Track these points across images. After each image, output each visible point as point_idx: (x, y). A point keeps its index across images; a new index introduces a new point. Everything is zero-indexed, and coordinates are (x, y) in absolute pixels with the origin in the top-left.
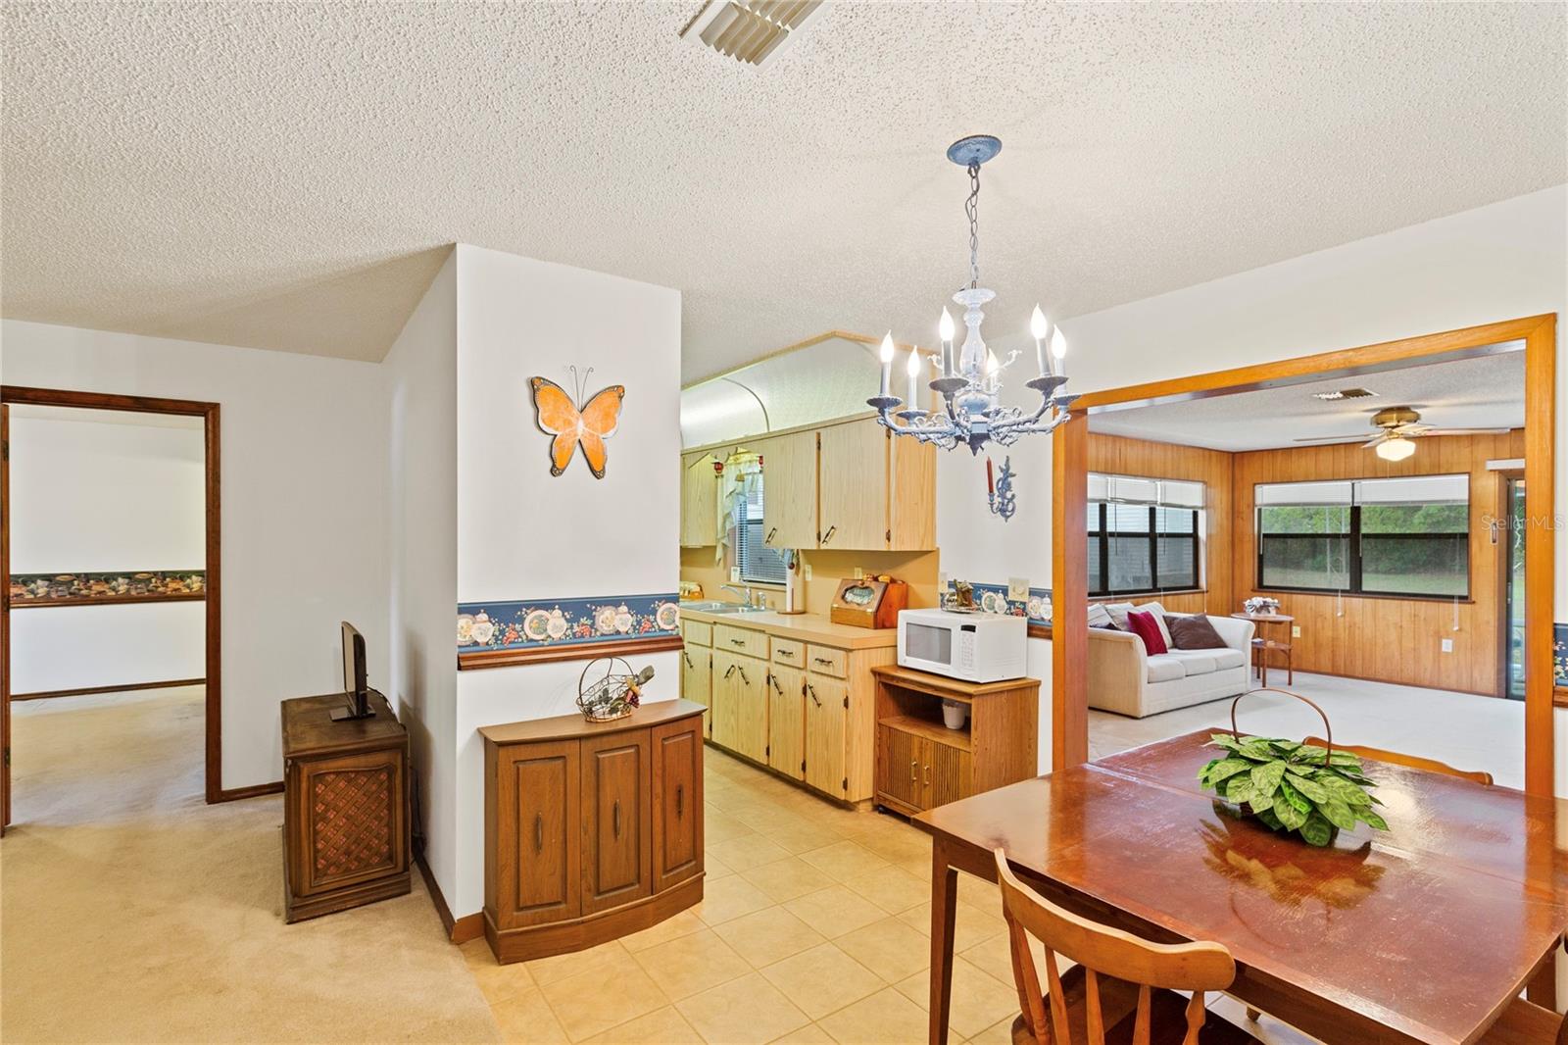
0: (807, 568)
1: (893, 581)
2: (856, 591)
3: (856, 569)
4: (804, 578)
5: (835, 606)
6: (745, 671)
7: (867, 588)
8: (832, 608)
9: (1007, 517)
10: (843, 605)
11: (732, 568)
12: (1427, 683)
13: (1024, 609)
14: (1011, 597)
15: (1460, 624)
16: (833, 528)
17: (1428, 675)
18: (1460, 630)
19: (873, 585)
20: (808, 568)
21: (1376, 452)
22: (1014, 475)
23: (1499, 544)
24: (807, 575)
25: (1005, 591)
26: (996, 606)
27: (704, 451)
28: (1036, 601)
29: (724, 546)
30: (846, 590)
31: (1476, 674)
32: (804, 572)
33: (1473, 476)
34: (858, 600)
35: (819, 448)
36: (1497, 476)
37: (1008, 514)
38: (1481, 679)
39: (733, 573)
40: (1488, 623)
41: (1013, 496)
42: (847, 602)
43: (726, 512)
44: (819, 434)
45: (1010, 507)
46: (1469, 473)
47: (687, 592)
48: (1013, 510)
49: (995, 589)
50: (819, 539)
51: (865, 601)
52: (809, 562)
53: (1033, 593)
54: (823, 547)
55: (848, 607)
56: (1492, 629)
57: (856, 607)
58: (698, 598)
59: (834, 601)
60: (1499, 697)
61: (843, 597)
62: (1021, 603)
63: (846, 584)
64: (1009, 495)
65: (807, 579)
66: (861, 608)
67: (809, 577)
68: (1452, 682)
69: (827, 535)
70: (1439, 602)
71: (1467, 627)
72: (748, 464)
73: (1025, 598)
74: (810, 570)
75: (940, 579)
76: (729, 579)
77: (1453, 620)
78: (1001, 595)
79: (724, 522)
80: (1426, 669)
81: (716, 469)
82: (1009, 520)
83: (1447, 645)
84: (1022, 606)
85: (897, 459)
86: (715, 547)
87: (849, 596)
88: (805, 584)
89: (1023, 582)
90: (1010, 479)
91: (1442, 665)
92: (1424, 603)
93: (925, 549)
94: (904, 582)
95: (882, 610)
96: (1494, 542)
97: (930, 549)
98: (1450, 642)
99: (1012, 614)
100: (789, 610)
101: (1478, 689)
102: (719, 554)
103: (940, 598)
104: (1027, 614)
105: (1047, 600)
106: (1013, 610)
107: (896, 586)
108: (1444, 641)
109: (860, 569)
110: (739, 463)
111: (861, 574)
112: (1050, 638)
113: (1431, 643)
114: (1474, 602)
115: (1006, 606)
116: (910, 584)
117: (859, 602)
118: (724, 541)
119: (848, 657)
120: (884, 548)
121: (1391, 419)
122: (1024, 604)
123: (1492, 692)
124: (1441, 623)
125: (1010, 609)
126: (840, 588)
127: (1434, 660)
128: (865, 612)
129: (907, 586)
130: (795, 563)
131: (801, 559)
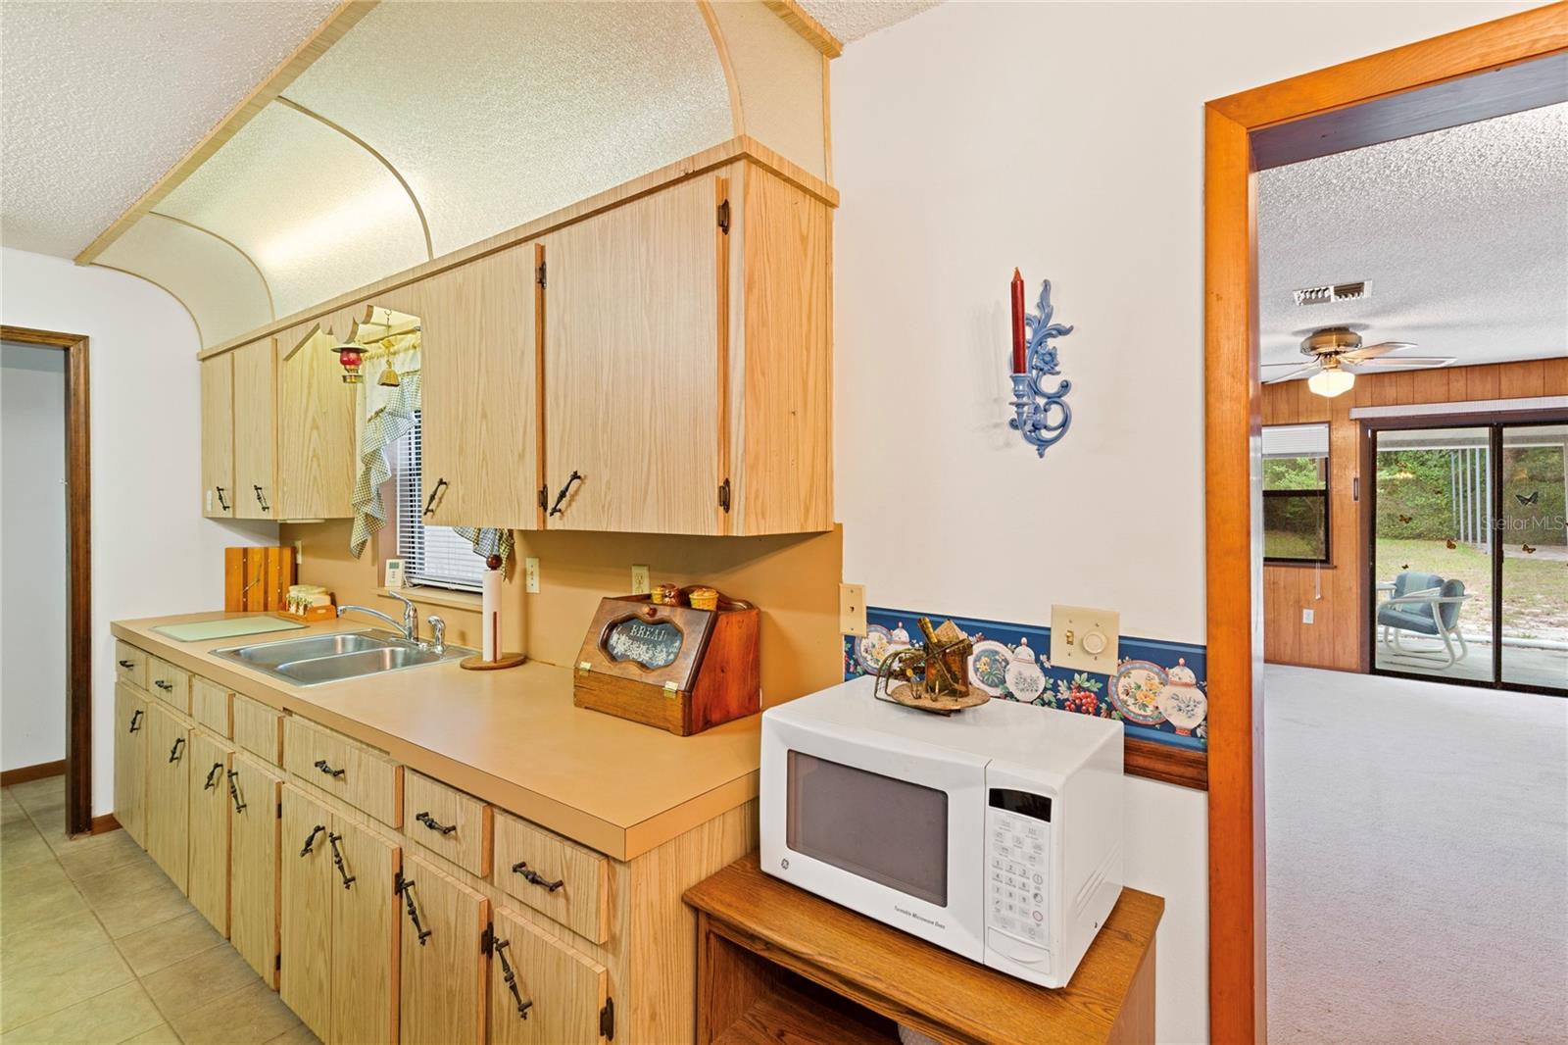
0: (528, 563)
1: (724, 604)
2: (636, 629)
3: (635, 571)
4: (524, 586)
5: (586, 665)
6: (346, 847)
7: (662, 622)
8: (577, 670)
9: (1042, 444)
10: (605, 666)
11: (388, 561)
12: (1287, 659)
13: (1103, 694)
14: (1059, 657)
15: (1322, 593)
16: (575, 476)
17: (1288, 650)
18: (1322, 598)
19: (679, 617)
20: (531, 565)
21: (1307, 387)
22: (1062, 332)
23: (1361, 502)
24: (529, 581)
25: (1040, 641)
26: (1010, 678)
27: (312, 321)
28: (1141, 674)
29: (370, 519)
30: (612, 627)
31: (1339, 648)
32: (524, 573)
33: (1333, 427)
34: (641, 652)
35: (541, 281)
36: (1358, 426)
37: (1046, 434)
38: (1344, 653)
39: (389, 571)
40: (1351, 589)
41: (1065, 386)
42: (613, 658)
43: (369, 450)
44: (541, 251)
45: (1054, 416)
46: (1329, 423)
47: (301, 608)
48: (1064, 425)
49: (1008, 634)
50: (543, 504)
51: (661, 658)
52: (534, 553)
53: (1131, 650)
54: (554, 523)
55: (615, 670)
56: (1354, 597)
57: (634, 672)
58: (325, 618)
59: (583, 654)
60: (1363, 672)
61: (605, 645)
62: (1092, 676)
63: (613, 611)
64: (1049, 384)
65: (530, 590)
66: (651, 679)
67: (534, 585)
68: (1315, 659)
69: (563, 495)
70: (1299, 567)
71: (1329, 594)
72: (412, 351)
73: (1109, 665)
74: (536, 570)
75: (845, 602)
76: (381, 582)
77: (1315, 587)
78: (1025, 652)
79: (368, 471)
80: (1286, 644)
81: (343, 362)
82: (1050, 450)
83: (1308, 616)
84: (1095, 686)
85: (749, 288)
86: (352, 520)
87: (620, 642)
88: (526, 598)
89: (1098, 621)
90: (1051, 343)
91: (1302, 637)
92: (1283, 569)
93: (810, 530)
94: (750, 606)
95: (705, 683)
96: (1356, 499)
97: (820, 529)
98: (1312, 612)
99: (1061, 705)
100: (488, 657)
101: (1341, 665)
102: (358, 534)
103: (844, 646)
104: (1111, 708)
105: (1183, 674)
106: (1064, 693)
107: (735, 618)
108: (1305, 611)
109: (644, 571)
110: (395, 353)
111: (646, 582)
112: (1201, 784)
113: (1291, 612)
114: (1336, 567)
115: (1042, 682)
116: (763, 609)
117: (645, 658)
118: (368, 509)
119: (612, 877)
120: (714, 530)
121: (1329, 343)
122: (1103, 679)
123: (1354, 667)
124: (1302, 592)
125: (1055, 688)
126: (596, 622)
127: (1295, 634)
128: (659, 689)
129: (759, 613)
130: (504, 557)
131: (516, 547)
